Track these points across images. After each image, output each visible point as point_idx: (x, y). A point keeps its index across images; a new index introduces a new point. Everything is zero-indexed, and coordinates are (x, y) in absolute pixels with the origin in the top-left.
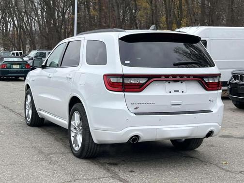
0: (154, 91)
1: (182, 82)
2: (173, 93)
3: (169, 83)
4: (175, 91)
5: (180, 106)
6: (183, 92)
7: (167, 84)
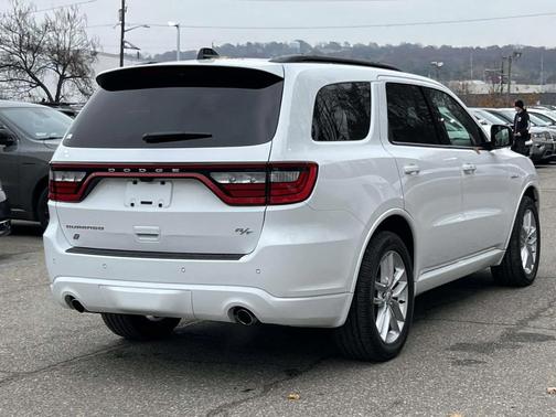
0: (108, 201)
1: (163, 183)
2: (140, 208)
3: (135, 183)
4: (142, 203)
5: (155, 239)
6: (160, 205)
7: (130, 185)
